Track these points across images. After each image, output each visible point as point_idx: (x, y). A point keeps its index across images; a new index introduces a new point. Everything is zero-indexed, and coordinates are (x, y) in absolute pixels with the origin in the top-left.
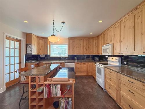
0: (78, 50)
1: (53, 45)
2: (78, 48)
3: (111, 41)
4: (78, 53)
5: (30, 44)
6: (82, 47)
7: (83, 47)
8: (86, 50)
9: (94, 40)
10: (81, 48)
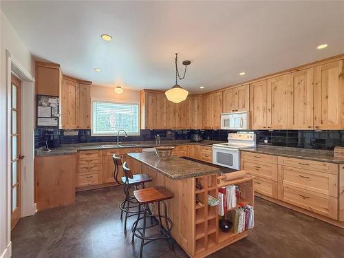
0: (165, 119)
1: (100, 104)
2: (165, 115)
3: (244, 106)
4: (165, 125)
5: (51, 97)
6: (172, 114)
7: (175, 113)
8: (180, 119)
9: (195, 101)
10: (171, 116)
